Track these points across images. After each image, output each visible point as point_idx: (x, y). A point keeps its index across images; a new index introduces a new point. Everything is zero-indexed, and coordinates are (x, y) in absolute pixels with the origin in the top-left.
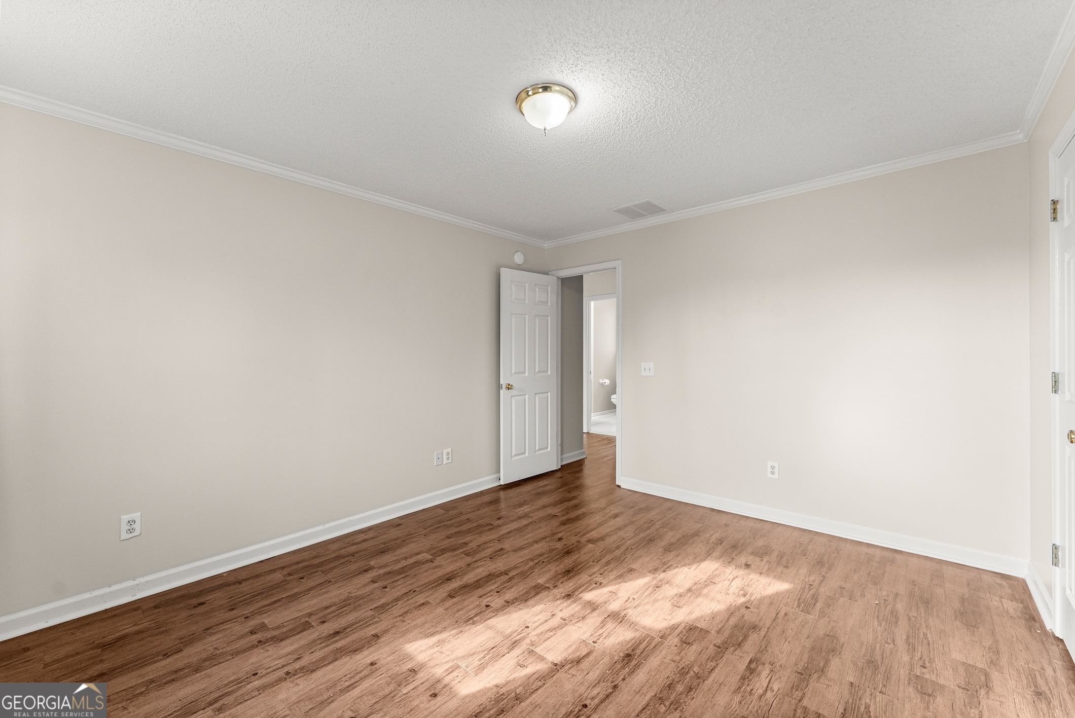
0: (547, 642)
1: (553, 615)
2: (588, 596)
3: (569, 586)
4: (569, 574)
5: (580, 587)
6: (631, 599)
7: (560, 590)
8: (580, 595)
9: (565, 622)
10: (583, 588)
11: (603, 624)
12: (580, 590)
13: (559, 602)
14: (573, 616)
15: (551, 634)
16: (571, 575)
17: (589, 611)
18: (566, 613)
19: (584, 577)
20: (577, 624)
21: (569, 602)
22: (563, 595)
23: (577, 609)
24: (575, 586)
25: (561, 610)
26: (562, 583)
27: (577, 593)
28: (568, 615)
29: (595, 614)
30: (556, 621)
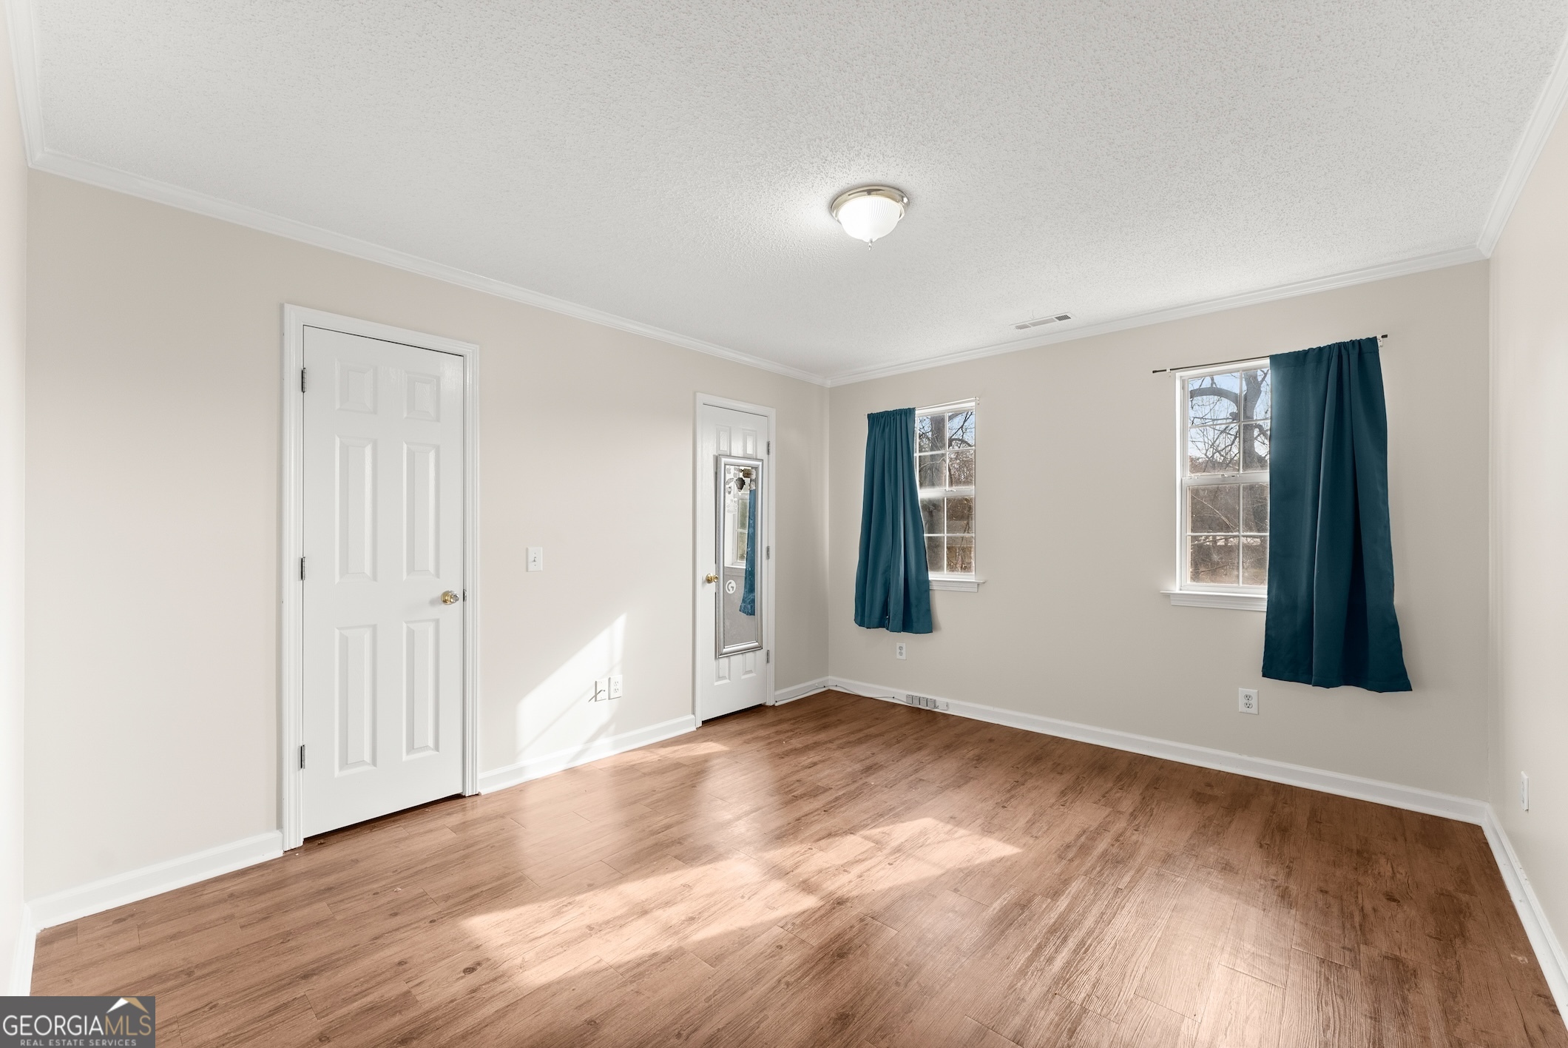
0: (863, 850)
1: (861, 877)
2: (810, 902)
3: (839, 922)
4: (840, 948)
5: (822, 917)
6: (747, 897)
7: (854, 913)
8: (822, 903)
9: (845, 868)
10: (816, 916)
11: (797, 866)
12: (822, 912)
13: (854, 893)
14: (834, 875)
15: (860, 857)
16: (837, 945)
17: (813, 880)
18: (844, 879)
19: (815, 939)
20: (828, 866)
21: (839, 893)
22: (849, 904)
23: (829, 882)
24: (830, 920)
25: (850, 882)
26: (852, 927)
27: (828, 907)
28: (841, 876)
29: (805, 877)
30: (856, 870)
